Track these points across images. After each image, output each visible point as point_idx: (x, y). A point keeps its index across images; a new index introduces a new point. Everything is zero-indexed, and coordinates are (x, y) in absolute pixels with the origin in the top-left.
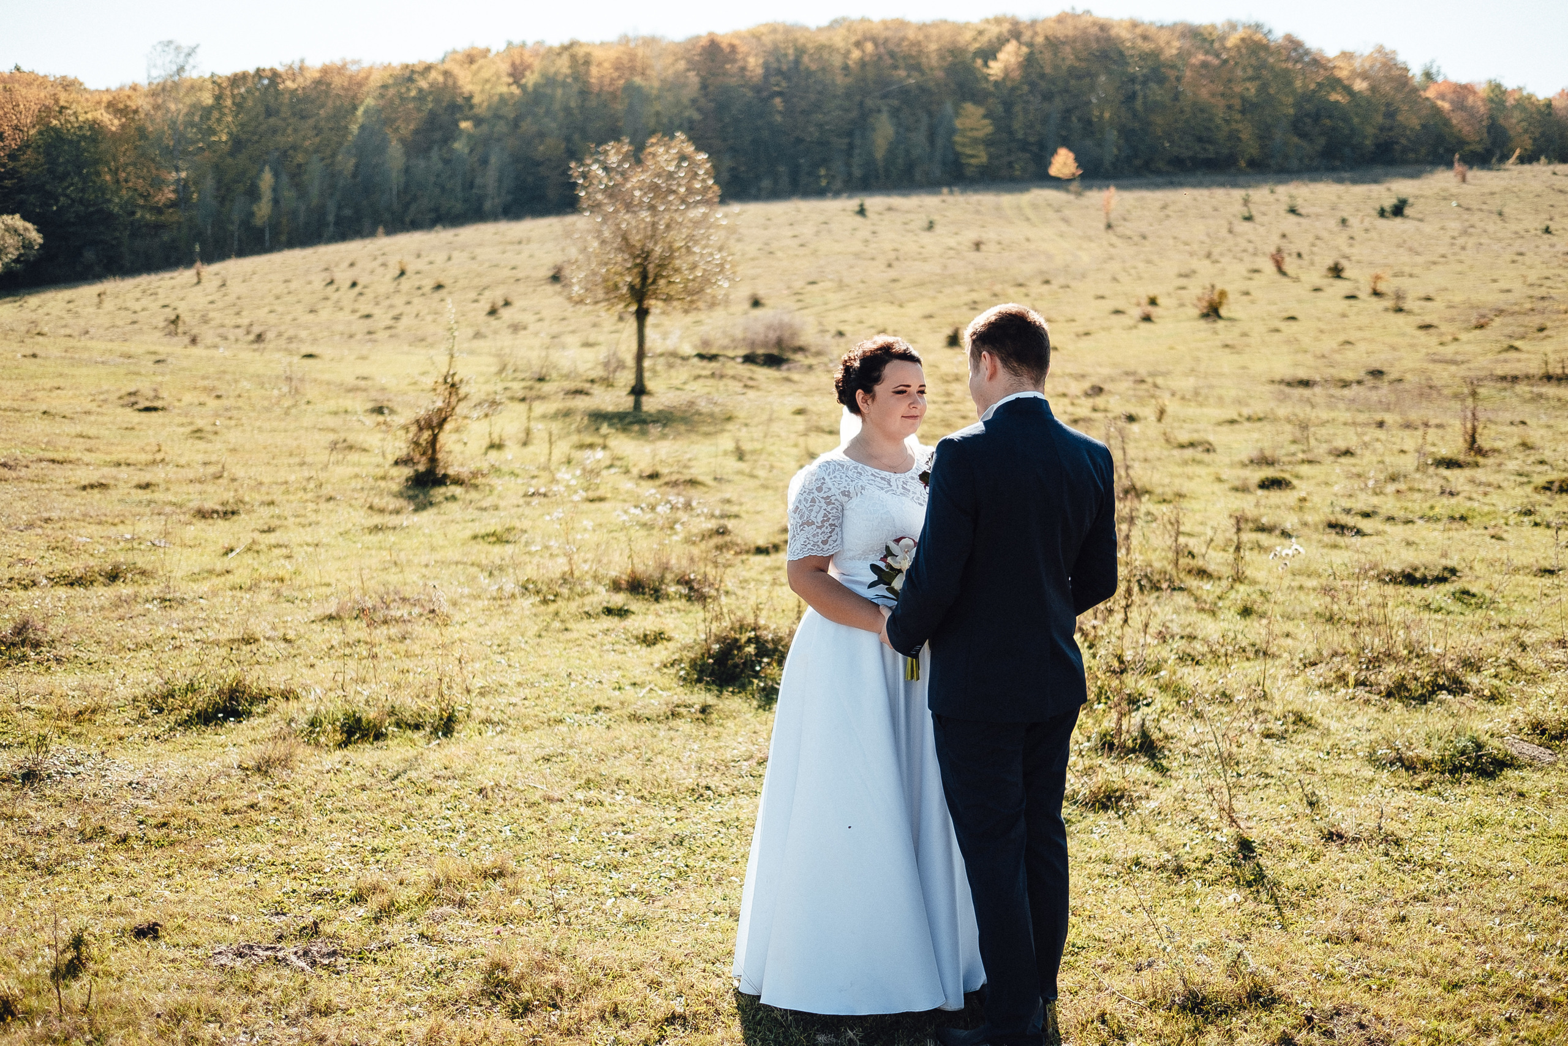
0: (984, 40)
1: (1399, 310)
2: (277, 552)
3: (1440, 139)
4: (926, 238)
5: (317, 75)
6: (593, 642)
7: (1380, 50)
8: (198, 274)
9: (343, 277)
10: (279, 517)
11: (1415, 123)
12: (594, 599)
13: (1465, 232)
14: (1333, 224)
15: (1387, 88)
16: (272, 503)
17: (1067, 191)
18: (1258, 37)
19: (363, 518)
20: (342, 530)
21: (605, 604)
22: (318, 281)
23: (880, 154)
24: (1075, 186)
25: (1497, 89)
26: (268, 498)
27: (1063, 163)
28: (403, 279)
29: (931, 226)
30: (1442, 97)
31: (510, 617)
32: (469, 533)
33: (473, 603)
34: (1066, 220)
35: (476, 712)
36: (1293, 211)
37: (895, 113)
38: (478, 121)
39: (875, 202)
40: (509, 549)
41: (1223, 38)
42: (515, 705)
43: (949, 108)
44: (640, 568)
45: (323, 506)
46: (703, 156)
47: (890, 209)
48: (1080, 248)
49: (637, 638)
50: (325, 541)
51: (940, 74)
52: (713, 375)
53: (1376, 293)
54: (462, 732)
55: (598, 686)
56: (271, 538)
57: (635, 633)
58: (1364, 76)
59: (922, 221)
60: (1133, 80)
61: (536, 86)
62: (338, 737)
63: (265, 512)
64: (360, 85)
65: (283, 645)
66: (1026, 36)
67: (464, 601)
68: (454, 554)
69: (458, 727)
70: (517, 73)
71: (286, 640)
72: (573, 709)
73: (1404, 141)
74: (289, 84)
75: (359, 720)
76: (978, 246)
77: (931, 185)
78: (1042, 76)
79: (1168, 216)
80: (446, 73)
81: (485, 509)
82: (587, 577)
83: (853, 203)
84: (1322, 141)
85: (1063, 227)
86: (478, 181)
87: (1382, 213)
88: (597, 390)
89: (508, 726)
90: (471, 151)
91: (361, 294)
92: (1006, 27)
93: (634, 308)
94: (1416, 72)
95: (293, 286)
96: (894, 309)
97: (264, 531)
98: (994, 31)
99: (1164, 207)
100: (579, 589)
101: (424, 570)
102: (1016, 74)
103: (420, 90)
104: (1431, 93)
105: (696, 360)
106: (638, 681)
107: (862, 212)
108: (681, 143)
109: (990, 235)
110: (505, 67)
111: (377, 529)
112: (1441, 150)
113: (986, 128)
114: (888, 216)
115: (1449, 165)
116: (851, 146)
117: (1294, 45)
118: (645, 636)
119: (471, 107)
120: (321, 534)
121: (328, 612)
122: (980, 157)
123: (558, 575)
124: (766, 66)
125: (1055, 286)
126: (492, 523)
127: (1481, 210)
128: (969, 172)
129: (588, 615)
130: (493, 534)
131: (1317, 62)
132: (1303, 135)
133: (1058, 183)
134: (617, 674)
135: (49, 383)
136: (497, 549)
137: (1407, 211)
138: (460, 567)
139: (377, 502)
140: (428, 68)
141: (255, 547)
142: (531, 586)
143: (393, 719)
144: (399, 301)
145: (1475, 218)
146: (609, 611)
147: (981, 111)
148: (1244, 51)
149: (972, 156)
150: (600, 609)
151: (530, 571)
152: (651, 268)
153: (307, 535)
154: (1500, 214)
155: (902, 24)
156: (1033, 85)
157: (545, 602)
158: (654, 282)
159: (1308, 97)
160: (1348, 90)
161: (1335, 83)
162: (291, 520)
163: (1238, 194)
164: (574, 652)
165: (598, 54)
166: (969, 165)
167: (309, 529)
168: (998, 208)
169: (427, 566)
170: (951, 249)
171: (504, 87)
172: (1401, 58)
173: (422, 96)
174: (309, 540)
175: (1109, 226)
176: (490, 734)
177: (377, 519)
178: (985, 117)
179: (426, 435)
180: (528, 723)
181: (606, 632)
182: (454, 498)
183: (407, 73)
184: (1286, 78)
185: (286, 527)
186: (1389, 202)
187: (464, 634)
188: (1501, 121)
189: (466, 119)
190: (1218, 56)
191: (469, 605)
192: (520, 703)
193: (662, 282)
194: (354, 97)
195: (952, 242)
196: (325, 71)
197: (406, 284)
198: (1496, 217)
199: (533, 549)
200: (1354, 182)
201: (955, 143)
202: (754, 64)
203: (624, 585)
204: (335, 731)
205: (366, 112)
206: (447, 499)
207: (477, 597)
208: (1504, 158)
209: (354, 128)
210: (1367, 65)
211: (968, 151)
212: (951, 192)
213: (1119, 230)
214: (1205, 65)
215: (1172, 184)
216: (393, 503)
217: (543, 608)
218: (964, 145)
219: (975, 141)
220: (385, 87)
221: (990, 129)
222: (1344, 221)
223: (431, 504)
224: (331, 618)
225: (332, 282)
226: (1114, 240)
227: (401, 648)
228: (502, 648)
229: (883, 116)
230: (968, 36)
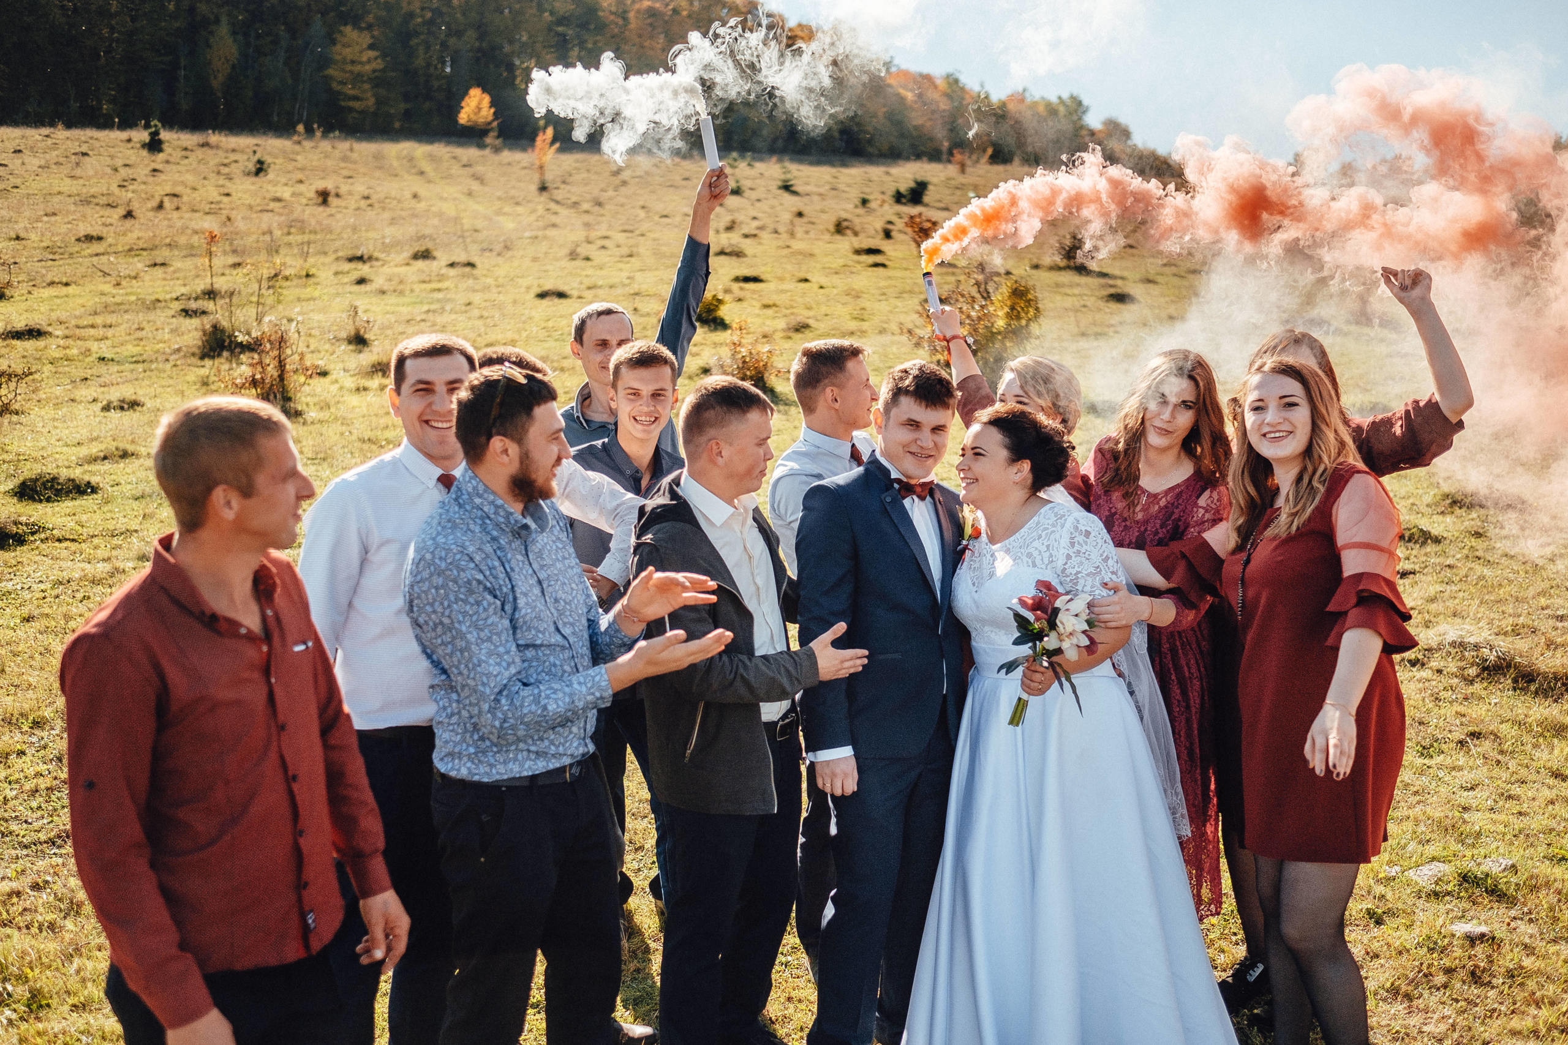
4: (243, 184)
17: (482, 146)
23: (215, 83)
24: (492, 139)
25: (954, 84)
27: (476, 106)
29: (260, 169)
30: (905, 85)
34: (479, 178)
36: (787, 187)
37: (240, 28)
43: (318, 26)
48: (499, 212)
59: (246, 163)
76: (326, 197)
79: (624, 183)
83: (143, 135)
85: (475, 186)
87: (900, 198)
107: (152, 146)
109: (351, 186)
113: (370, 61)
114: (200, 153)
122: (367, 100)
128: (350, 119)
133: (473, 135)
137: (928, 198)
147: (366, 39)
149: (356, 98)
166: (351, 110)
168: (378, 157)
175: (543, 188)
178: (371, 47)
186: (901, 187)
195: (286, 193)
201: (330, 78)
211: (349, 90)
213: (559, 195)
218: (343, 82)
219: (358, 78)
221: (379, 65)
226: (552, 205)
229: (223, 30)
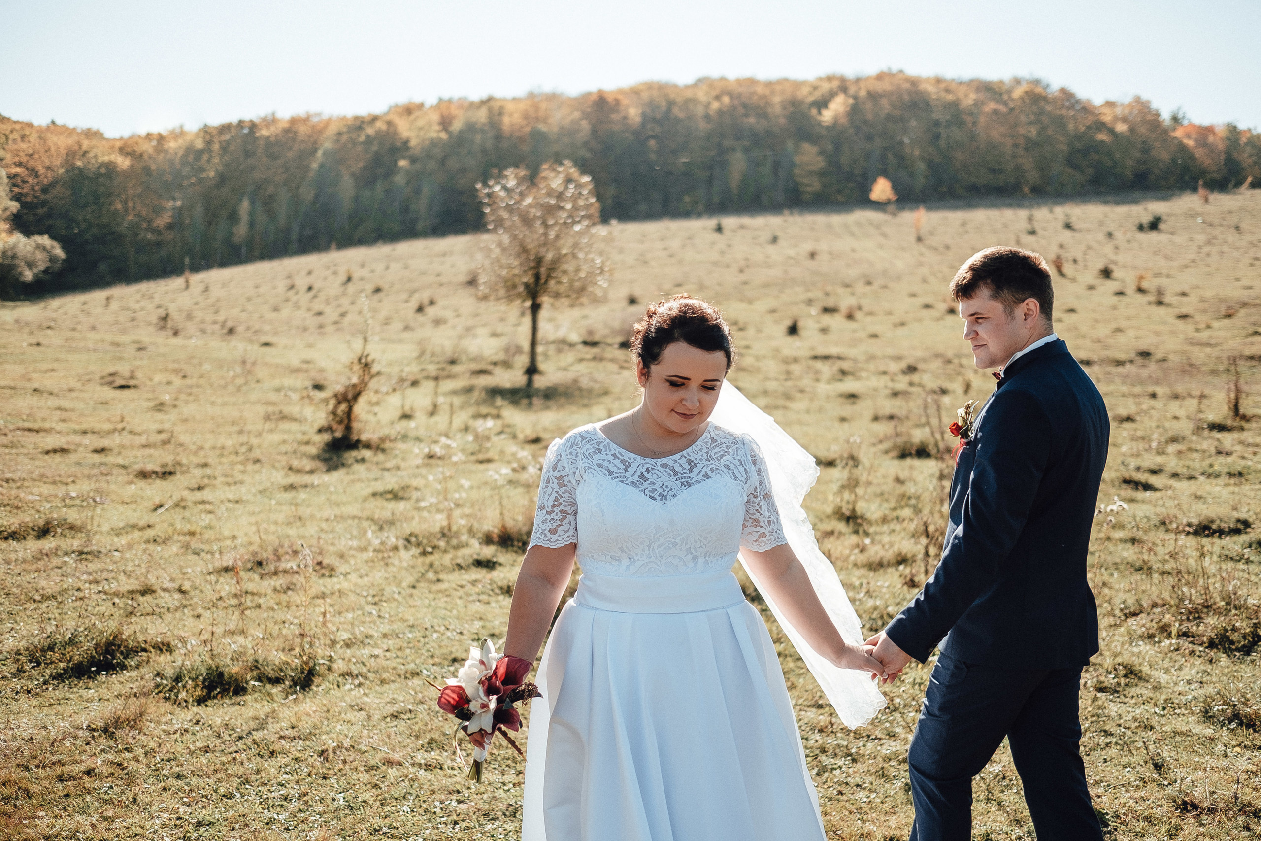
0: (817, 95)
1: (1160, 303)
2: (201, 507)
3: (1186, 169)
4: (771, 249)
5: (286, 125)
6: (461, 592)
7: (1138, 99)
8: (187, 282)
9: (302, 282)
10: (209, 477)
11: (1165, 156)
12: (465, 551)
13: (1209, 243)
14: (1101, 236)
15: (1143, 130)
16: (205, 465)
17: (885, 212)
18: (1039, 90)
19: (280, 477)
20: (261, 488)
21: (475, 557)
22: (282, 285)
23: (734, 184)
24: (891, 208)
25: (1233, 130)
26: (203, 461)
27: (881, 189)
28: (350, 284)
29: (775, 240)
30: (1188, 136)
31: (391, 569)
32: (370, 490)
33: (358, 555)
34: (884, 235)
35: (340, 666)
36: (1068, 226)
37: (747, 150)
38: (413, 160)
39: (730, 222)
40: (401, 506)
41: (1009, 92)
42: (376, 657)
43: (790, 145)
44: (510, 524)
45: (250, 467)
46: (586, 179)
47: (742, 227)
48: (896, 257)
49: (501, 588)
50: (245, 498)
51: (782, 121)
52: (594, 358)
53: (1140, 290)
54: (320, 687)
55: (458, 637)
56: (198, 495)
57: (500, 584)
58: (1124, 120)
59: (766, 236)
60: (937, 124)
61: (461, 132)
62: (199, 692)
63: (198, 472)
64: (320, 132)
65: (177, 596)
66: (852, 90)
67: (352, 552)
68: (352, 509)
69: (317, 680)
70: (445, 123)
71: (181, 591)
72: (431, 661)
73: (1157, 171)
74: (265, 132)
75: (221, 675)
76: (812, 255)
77: (775, 208)
78: (865, 122)
79: (967, 232)
80: (389, 123)
81: (388, 470)
82: (465, 530)
83: (712, 222)
84: (1091, 171)
85: (882, 240)
86: (413, 207)
87: (1141, 228)
88: (498, 371)
89: (366, 678)
90: (408, 183)
91: (315, 296)
92: (835, 84)
93: (528, 303)
94: (1166, 116)
95: (262, 290)
96: (743, 306)
97: (192, 490)
98: (826, 87)
99: (964, 224)
100: (454, 542)
101: (324, 525)
102: (844, 121)
103: (368, 136)
104: (1179, 133)
105: (580, 347)
106: (496, 632)
107: (719, 229)
108: (569, 168)
109: (823, 247)
110: (435, 117)
111: (291, 487)
112: (1187, 178)
113: (819, 163)
114: (741, 232)
115: (1195, 189)
116: (712, 178)
117: (1067, 95)
118: (509, 587)
119: (408, 149)
120: (243, 491)
121: (225, 564)
122: (814, 185)
123: (437, 529)
124: (644, 115)
125: (876, 286)
126: (391, 482)
127: (1221, 225)
128: (806, 197)
129: (460, 566)
130: (390, 492)
131: (1086, 109)
132: (1075, 167)
133: (878, 206)
134: (478, 624)
135: (45, 366)
136: (391, 505)
137: (1162, 226)
138: (356, 521)
139: (295, 463)
140: (374, 119)
141: (183, 504)
142: (413, 539)
143: (255, 673)
144: (345, 302)
145: (1217, 231)
146: (479, 563)
147: (815, 149)
148: (1027, 101)
149: (810, 185)
150: (471, 560)
151: (415, 526)
152: (543, 270)
153: (231, 493)
154: (1237, 228)
155: (752, 82)
156: (858, 128)
157: (424, 553)
158: (546, 282)
159: (1078, 137)
160: (1112, 131)
161: (1100, 126)
162: (220, 479)
163: (1023, 213)
164: (442, 601)
165: (510, 107)
166: (806, 192)
167: (233, 488)
168: (829, 226)
169: (327, 520)
170: (791, 258)
171: (435, 133)
172: (1154, 105)
173: (369, 140)
174: (231, 497)
175: (919, 239)
176: (348, 687)
177: (294, 479)
178: (819, 154)
179: (343, 407)
180: (385, 676)
181: (474, 583)
182: (363, 460)
183: (358, 123)
184: (1060, 122)
185: (214, 486)
186: (1146, 219)
187: (345, 585)
188: (1235, 155)
189: (404, 158)
190: (1005, 104)
191: (353, 556)
192: (382, 655)
193: (552, 283)
194: (315, 143)
195: (792, 252)
196: (294, 121)
197: (351, 288)
198: (1233, 230)
199: (423, 504)
200: (1118, 203)
201: (794, 175)
202: (634, 113)
203: (496, 538)
204: (197, 686)
205: (324, 154)
206: (357, 461)
207: (364, 549)
208: (1238, 184)
209: (315, 166)
210: (1127, 111)
211: (805, 181)
212: (791, 214)
213: (928, 242)
214: (995, 112)
215: (970, 205)
216: (308, 465)
217: (421, 560)
218: (802, 176)
219: (811, 173)
220: (340, 134)
221: (823, 164)
222: (1110, 235)
223: (343, 465)
224: (226, 569)
225: (292, 287)
226: (923, 250)
227: (284, 598)
228: (377, 599)
229: (738, 153)
230: (805, 91)
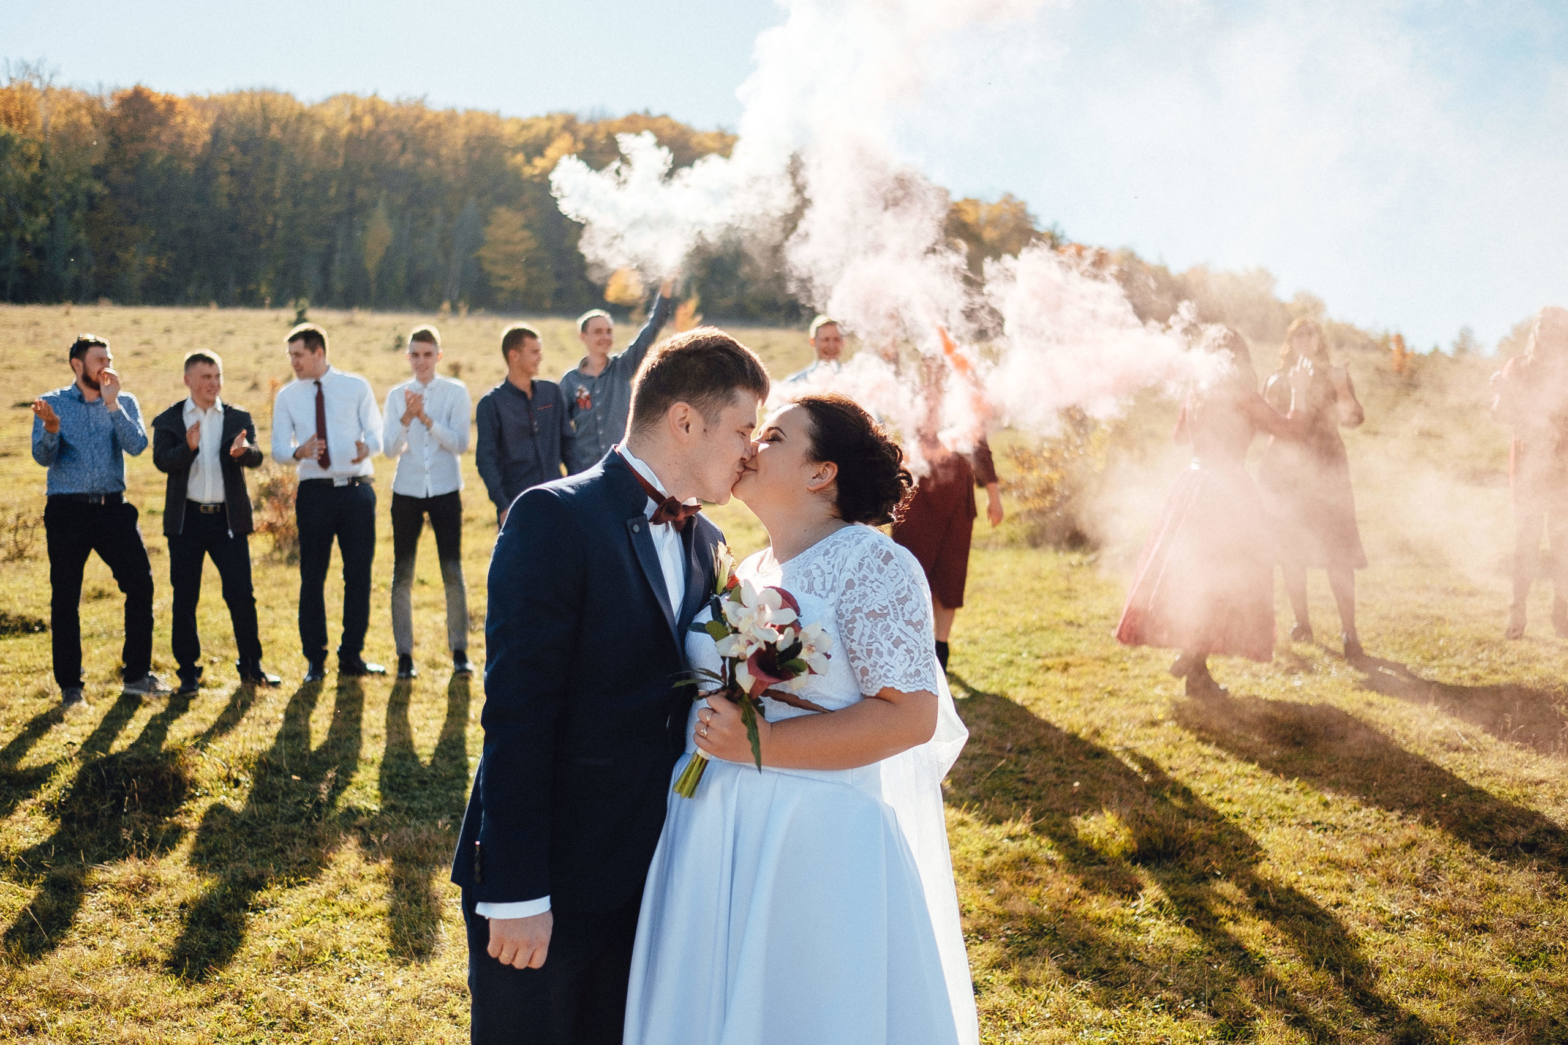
0: (526, 135)
7: (1008, 199)
17: (627, 323)
23: (371, 264)
27: (623, 284)
37: (397, 211)
43: (473, 209)
51: (463, 167)
58: (993, 223)
66: (584, 129)
92: (559, 122)
98: (545, 126)
113: (523, 241)
116: (331, 250)
122: (518, 280)
128: (501, 297)
147: (518, 219)
149: (505, 278)
155: (419, 106)
160: (976, 238)
161: (960, 228)
166: (502, 289)
172: (1032, 209)
178: (525, 227)
201: (481, 258)
210: (995, 215)
211: (500, 270)
218: (494, 262)
219: (511, 258)
221: (532, 244)
229: (380, 213)
230: (509, 130)
